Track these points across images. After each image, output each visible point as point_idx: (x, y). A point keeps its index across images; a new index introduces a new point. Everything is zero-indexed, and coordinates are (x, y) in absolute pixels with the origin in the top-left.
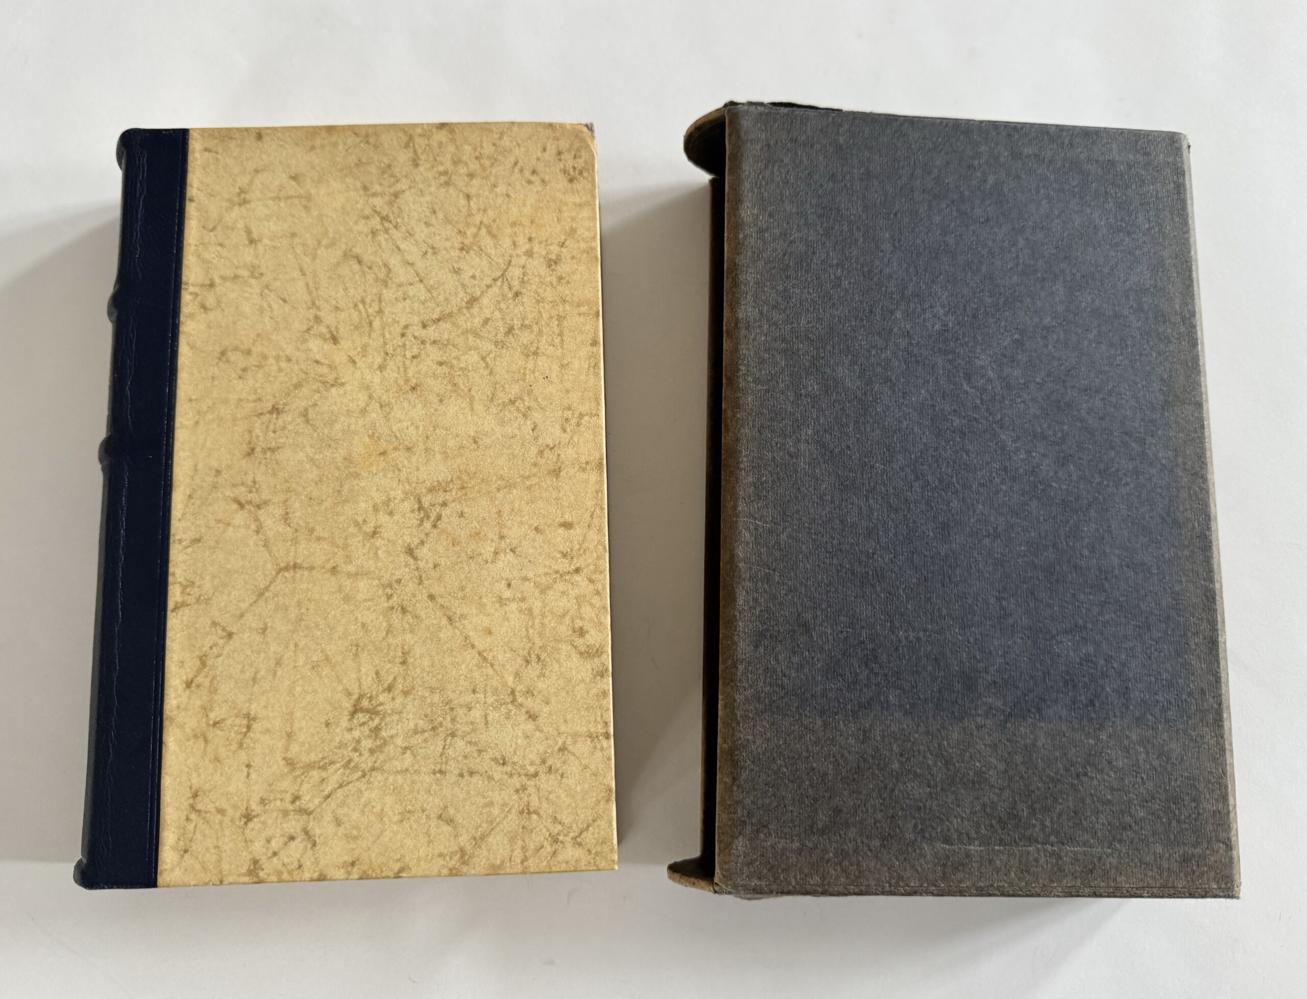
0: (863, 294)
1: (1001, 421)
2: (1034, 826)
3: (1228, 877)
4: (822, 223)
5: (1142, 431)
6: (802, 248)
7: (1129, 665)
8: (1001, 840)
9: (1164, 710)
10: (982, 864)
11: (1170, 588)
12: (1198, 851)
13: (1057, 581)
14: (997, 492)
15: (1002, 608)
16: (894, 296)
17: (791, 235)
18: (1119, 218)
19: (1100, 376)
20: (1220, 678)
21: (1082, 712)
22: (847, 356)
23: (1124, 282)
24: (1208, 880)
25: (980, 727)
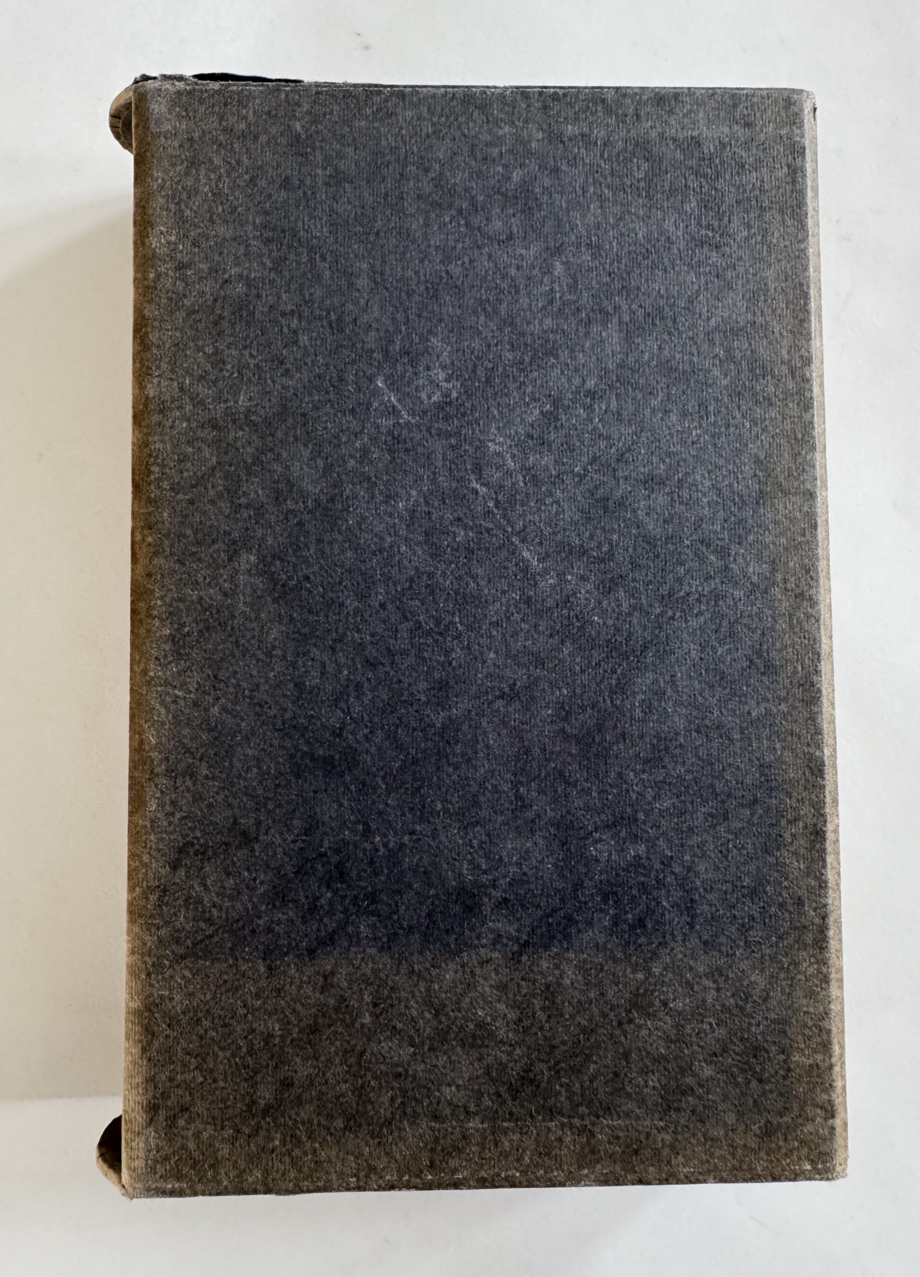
0: (330, 355)
1: (524, 530)
2: (559, 1093)
3: (826, 1154)
4: (271, 251)
5: (727, 537)
6: (240, 288)
7: (697, 869)
8: (511, 1114)
9: (744, 929)
10: (484, 1149)
11: (758, 759)
12: (786, 1119)
13: (597, 755)
14: (515, 634)
15: (519, 797)
16: (375, 355)
17: (225, 271)
18: (704, 223)
19: (667, 460)
20: (826, 882)
21: (626, 936)
22: (306, 445)
23: (708, 319)
24: (799, 1159)
25: (483, 963)
